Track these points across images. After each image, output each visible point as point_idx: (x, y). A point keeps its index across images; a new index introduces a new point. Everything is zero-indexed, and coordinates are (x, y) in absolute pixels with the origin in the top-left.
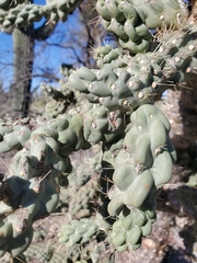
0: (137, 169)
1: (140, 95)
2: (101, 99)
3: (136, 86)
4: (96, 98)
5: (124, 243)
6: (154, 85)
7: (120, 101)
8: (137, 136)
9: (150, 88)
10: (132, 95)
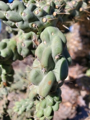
0: (43, 71)
1: (44, 20)
2: (16, 24)
3: (40, 14)
4: (13, 24)
5: (43, 115)
6: (55, 14)
7: (30, 24)
8: (43, 48)
9: (52, 16)
10: (38, 20)
